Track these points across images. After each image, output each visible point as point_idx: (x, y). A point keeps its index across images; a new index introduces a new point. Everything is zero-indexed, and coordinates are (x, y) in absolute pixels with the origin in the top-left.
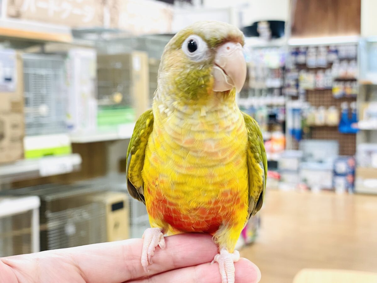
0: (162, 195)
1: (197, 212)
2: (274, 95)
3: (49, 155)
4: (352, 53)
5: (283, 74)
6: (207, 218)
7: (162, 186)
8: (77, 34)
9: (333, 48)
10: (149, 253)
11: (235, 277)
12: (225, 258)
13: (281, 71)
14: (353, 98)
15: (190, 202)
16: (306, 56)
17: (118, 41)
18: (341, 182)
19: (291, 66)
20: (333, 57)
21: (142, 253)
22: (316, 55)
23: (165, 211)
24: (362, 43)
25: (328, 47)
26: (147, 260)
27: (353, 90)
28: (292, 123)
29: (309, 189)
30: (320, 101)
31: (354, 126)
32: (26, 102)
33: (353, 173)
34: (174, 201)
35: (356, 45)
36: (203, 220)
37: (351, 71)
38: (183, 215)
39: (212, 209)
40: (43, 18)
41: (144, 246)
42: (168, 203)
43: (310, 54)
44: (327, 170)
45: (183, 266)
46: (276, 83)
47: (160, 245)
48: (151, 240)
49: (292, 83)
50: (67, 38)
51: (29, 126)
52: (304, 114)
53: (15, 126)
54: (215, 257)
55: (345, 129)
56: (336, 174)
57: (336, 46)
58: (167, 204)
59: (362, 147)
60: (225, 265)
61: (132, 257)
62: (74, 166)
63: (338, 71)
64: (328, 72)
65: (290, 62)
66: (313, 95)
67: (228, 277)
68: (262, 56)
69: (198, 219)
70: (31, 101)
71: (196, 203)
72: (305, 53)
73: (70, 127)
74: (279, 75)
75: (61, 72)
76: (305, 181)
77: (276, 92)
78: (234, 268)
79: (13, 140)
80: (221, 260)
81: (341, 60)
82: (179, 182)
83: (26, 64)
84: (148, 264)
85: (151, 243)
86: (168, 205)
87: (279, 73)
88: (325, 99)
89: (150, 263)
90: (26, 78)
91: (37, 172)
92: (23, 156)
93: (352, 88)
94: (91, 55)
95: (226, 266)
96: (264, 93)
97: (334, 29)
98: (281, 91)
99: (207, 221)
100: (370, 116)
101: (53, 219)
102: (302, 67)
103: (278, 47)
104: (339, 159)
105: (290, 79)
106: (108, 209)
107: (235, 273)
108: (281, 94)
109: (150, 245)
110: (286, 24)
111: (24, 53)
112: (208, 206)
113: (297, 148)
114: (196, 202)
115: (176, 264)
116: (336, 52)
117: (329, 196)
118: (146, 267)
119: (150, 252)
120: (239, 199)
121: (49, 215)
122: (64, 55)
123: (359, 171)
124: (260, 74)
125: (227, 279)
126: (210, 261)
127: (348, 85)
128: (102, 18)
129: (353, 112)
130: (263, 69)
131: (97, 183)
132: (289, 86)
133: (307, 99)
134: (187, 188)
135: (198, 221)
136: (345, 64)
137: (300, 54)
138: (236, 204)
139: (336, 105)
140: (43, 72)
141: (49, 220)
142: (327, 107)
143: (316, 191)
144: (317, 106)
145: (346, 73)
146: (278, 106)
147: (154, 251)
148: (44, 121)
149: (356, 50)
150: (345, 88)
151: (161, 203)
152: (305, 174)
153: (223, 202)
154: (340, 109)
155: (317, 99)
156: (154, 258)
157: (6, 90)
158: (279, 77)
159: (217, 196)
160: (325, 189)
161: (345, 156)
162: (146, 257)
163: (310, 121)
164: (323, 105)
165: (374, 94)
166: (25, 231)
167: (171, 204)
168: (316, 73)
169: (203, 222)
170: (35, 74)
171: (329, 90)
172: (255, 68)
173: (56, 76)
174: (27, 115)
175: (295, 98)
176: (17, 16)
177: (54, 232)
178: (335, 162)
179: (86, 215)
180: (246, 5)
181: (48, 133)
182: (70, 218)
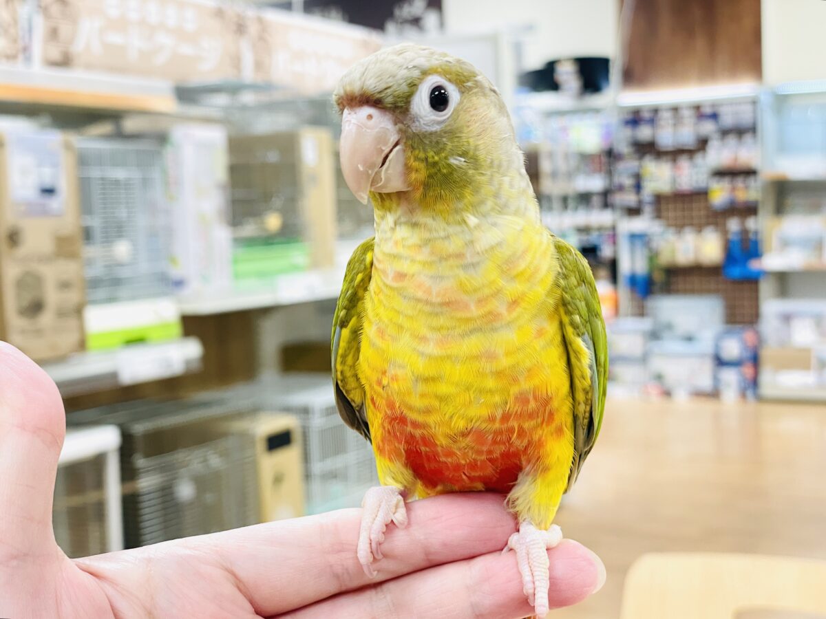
0: (397, 406)
1: (468, 439)
2: (593, 207)
3: (136, 341)
4: (745, 117)
5: (610, 164)
6: (490, 452)
7: (395, 386)
8: (186, 94)
9: (708, 110)
10: (373, 537)
11: (550, 578)
12: (527, 540)
13: (604, 159)
14: (750, 210)
15: (451, 417)
16: (653, 127)
17: (272, 107)
18: (731, 378)
19: (623, 148)
20: (708, 128)
21: (359, 538)
22: (675, 125)
23: (407, 442)
24: (765, 100)
25: (697, 108)
26: (369, 550)
27: (749, 192)
28: (631, 263)
29: (667, 394)
30: (684, 217)
31: (755, 265)
32: (87, 235)
33: (755, 360)
34: (420, 418)
35: (754, 102)
36: (484, 457)
37: (746, 154)
38: (442, 447)
39: (498, 433)
40: (116, 64)
41: (364, 524)
42: (409, 424)
43: (662, 123)
44: (702, 356)
45: (445, 560)
46: (595, 183)
47: (395, 521)
48: (378, 511)
49: (628, 182)
50: (165, 103)
51: (94, 283)
52: (654, 245)
53: (64, 285)
54: (510, 539)
55: (736, 272)
56: (720, 362)
57: (713, 105)
58: (407, 426)
59: (771, 307)
60: (528, 554)
61: (339, 548)
62: (188, 362)
63: (720, 154)
64: (699, 158)
65: (622, 139)
66: (671, 206)
67: (537, 578)
68: (564, 130)
69: (472, 456)
70: (98, 234)
71: (465, 419)
72: (652, 121)
73: (179, 283)
74: (600, 167)
75: (156, 175)
76: (659, 377)
77: (596, 200)
78: (548, 560)
79: (61, 314)
80: (520, 544)
81: (725, 133)
82: (426, 375)
83: (83, 160)
84: (372, 559)
85: (376, 516)
86: (409, 429)
87: (600, 163)
88: (695, 213)
89: (376, 556)
90: (84, 187)
91: (114, 375)
92: (82, 345)
93: (747, 188)
94: (216, 136)
95: (530, 556)
96: (571, 204)
97: (709, 72)
98: (606, 199)
99: (490, 460)
100: (786, 244)
101: (148, 471)
102: (646, 149)
103: (596, 111)
104: (728, 333)
105: (624, 173)
106: (261, 446)
107: (550, 569)
108: (606, 205)
109: (376, 522)
110: (611, 64)
111: (80, 138)
112: (489, 426)
113: (641, 312)
114: (463, 418)
115: (431, 557)
116: (714, 116)
117: (708, 406)
118: (368, 566)
119: (376, 535)
120: (551, 415)
121: (140, 462)
122: (162, 138)
123: (766, 354)
124: (562, 166)
125: (534, 583)
126: (499, 547)
127: (740, 183)
128: (237, 61)
129: (751, 236)
130: (567, 156)
131: (236, 396)
132: (621, 188)
133: (658, 215)
134: (443, 389)
135: (474, 459)
136: (732, 141)
137: (642, 123)
138: (547, 425)
139: (716, 224)
140: (120, 174)
141: (140, 473)
142: (699, 228)
143: (681, 398)
144: (679, 227)
145: (736, 159)
146: (600, 229)
147: (384, 533)
148: (124, 273)
149: (755, 111)
150: (734, 189)
151: (396, 425)
152: (658, 364)
153: (520, 416)
154: (725, 232)
155: (679, 214)
156: (385, 547)
157: (44, 212)
158: (600, 171)
159: (507, 403)
160: (699, 394)
161: (738, 326)
162: (368, 546)
163: (665, 259)
164: (692, 225)
165: (791, 200)
166: (91, 497)
167: (415, 425)
168: (674, 160)
169: (483, 462)
170: (102, 179)
171: (701, 194)
172: (551, 155)
173: (146, 182)
174: (89, 262)
175: (634, 212)
176: (65, 62)
177: (152, 496)
178: (718, 339)
179: (215, 461)
180: (529, 28)
181: (133, 298)
182: (185, 467)
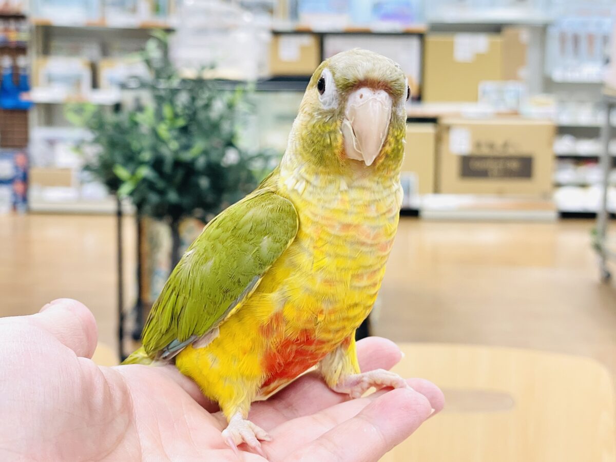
14: (20, 49)
18: (4, 193)
27: (20, 34)
31: (25, 97)
33: (25, 178)
55: (9, 102)
59: (38, 133)
93: (18, 29)
100: (50, 80)
123: (34, 173)
127: (12, 25)
145: (8, 4)
150: (6, 30)
161: (9, 150)
165: (55, 43)
